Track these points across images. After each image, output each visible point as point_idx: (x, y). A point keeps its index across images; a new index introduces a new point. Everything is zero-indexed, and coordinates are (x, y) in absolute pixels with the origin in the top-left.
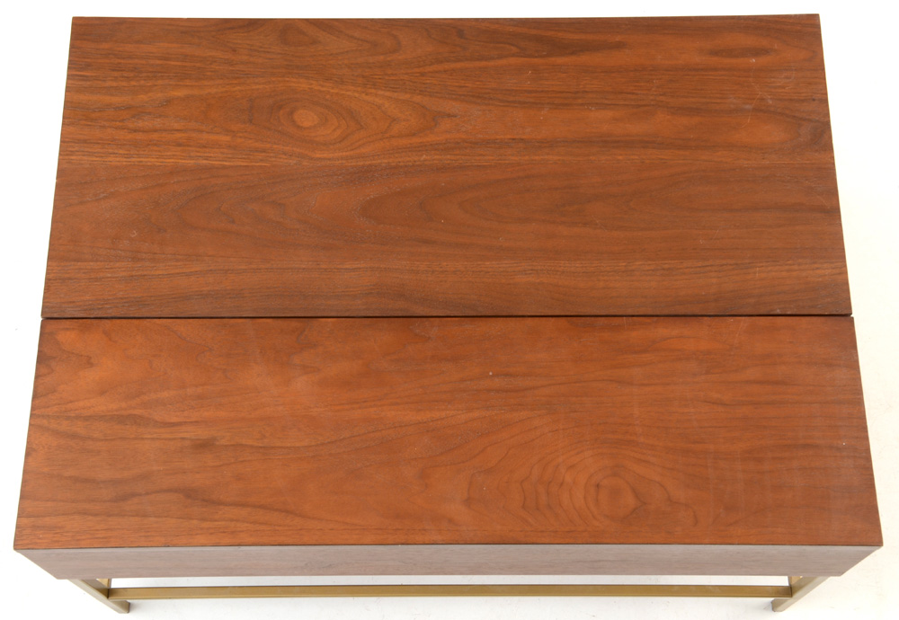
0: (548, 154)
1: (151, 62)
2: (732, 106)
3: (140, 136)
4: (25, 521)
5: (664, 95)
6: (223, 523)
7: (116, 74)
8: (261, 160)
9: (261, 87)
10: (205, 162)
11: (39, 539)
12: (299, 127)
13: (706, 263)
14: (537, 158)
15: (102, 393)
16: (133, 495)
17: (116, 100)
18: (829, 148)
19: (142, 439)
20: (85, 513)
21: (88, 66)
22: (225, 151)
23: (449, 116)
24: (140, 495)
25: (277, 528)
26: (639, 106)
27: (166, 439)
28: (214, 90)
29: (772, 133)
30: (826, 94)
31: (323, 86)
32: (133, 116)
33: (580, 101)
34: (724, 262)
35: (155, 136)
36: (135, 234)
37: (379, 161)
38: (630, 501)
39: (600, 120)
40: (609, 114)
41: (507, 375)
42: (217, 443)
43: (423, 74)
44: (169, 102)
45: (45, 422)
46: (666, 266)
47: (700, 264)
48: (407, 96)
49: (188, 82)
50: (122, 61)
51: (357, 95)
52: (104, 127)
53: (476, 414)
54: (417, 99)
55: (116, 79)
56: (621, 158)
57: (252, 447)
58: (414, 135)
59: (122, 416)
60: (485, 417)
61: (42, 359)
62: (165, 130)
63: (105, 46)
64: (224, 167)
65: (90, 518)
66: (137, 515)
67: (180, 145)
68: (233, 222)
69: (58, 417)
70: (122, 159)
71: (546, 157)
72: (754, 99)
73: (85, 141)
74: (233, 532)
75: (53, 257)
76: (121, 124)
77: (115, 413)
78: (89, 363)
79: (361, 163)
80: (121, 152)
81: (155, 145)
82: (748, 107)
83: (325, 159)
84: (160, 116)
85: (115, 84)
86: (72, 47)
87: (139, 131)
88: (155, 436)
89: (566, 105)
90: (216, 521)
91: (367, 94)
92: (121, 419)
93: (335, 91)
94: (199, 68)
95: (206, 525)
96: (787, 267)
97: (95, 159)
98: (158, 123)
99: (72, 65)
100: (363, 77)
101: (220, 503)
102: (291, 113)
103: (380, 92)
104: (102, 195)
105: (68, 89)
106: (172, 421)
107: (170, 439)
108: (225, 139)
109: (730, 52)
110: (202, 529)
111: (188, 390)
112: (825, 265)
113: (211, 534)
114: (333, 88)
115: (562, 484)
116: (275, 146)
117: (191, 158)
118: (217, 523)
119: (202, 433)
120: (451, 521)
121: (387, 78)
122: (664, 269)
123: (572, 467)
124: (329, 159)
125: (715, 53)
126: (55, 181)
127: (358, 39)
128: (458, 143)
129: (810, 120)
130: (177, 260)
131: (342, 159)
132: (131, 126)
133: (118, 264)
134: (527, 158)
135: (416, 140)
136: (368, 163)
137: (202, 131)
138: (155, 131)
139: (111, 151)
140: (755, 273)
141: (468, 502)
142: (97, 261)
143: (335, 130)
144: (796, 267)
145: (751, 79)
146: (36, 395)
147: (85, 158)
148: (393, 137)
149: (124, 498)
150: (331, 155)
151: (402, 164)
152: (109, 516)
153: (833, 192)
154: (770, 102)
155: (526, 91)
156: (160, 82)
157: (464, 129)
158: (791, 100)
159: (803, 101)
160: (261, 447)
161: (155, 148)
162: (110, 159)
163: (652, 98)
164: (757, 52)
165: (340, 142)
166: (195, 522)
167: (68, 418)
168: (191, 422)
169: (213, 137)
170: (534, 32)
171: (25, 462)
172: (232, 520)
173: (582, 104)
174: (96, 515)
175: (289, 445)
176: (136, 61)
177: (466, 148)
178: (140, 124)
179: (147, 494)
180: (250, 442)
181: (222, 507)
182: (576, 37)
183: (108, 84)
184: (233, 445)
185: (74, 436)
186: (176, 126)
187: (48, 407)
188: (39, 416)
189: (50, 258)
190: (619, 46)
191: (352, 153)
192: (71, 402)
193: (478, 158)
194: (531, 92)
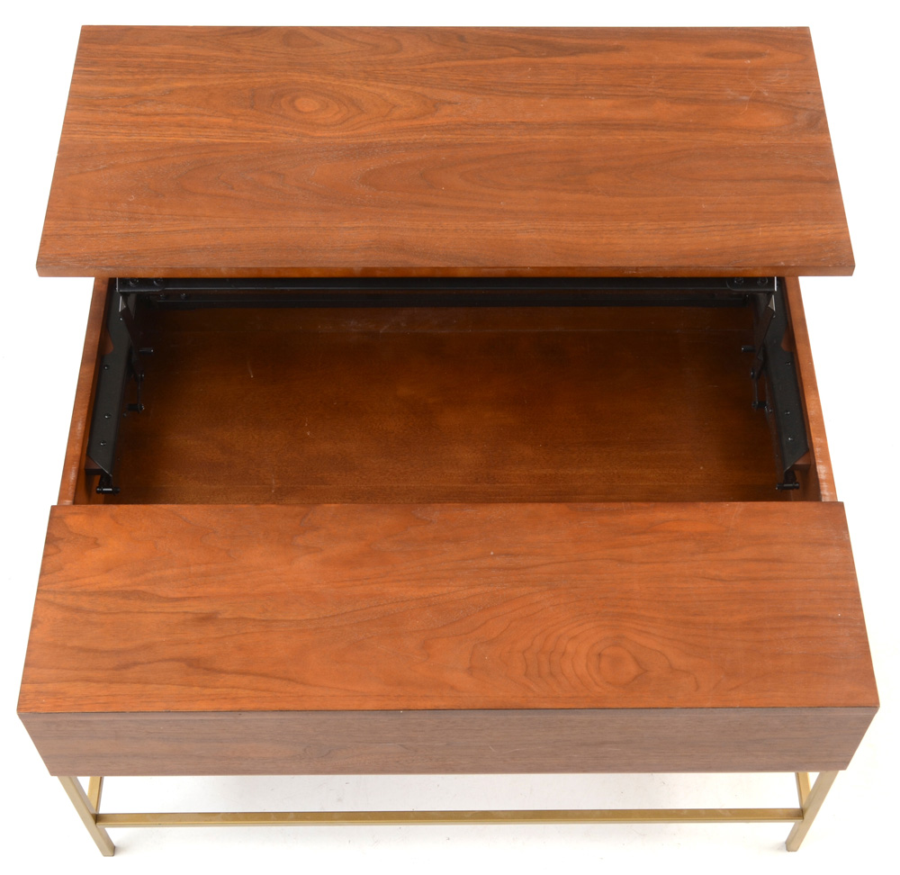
0: (549, 134)
1: (156, 60)
2: (730, 97)
3: (141, 119)
4: (29, 687)
5: (663, 87)
6: (224, 690)
7: (121, 69)
8: (262, 139)
9: (263, 79)
10: (205, 139)
11: (43, 703)
12: (300, 112)
13: (709, 224)
14: (537, 137)
15: (108, 570)
16: (135, 664)
17: (120, 90)
18: (825, 130)
19: (146, 613)
20: (88, 680)
21: (94, 63)
22: (226, 131)
23: (450, 103)
24: (143, 663)
25: (279, 695)
26: (638, 96)
27: (168, 613)
28: (216, 82)
29: (772, 119)
30: (820, 88)
31: (324, 79)
32: (136, 103)
33: (580, 92)
34: (727, 223)
35: (157, 119)
36: (132, 198)
37: (380, 139)
38: (632, 669)
39: (601, 108)
40: (609, 102)
41: (507, 554)
42: (220, 617)
43: (423, 70)
44: (171, 92)
45: (51, 597)
46: (669, 226)
47: (703, 224)
48: (408, 87)
49: (190, 76)
50: (128, 59)
51: (358, 86)
52: (107, 111)
53: (478, 590)
54: (419, 89)
55: (120, 73)
56: (621, 137)
57: (254, 620)
58: (415, 118)
59: (127, 592)
60: (486, 593)
61: (50, 540)
62: (168, 114)
63: (112, 47)
64: (224, 144)
65: (93, 684)
66: (139, 683)
67: (181, 126)
68: (232, 188)
69: (64, 592)
70: (123, 137)
71: (547, 137)
72: (750, 92)
73: (88, 123)
74: (234, 698)
75: (49, 216)
76: (123, 109)
77: (120, 589)
78: (96, 544)
79: (362, 141)
80: (122, 131)
81: (157, 126)
82: (744, 98)
83: (324, 137)
84: (163, 103)
85: (119, 77)
86: (80, 48)
87: (141, 115)
88: (159, 610)
89: (566, 95)
90: (218, 688)
91: (368, 86)
92: (126, 595)
93: (337, 83)
94: (203, 65)
95: (207, 691)
96: (790, 227)
97: (96, 137)
98: (160, 108)
99: (78, 62)
100: (365, 72)
101: (221, 671)
102: (293, 100)
103: (382, 84)
104: (102, 167)
105: (74, 81)
106: (176, 596)
107: (173, 613)
108: (226, 121)
109: (725, 55)
110: (203, 695)
111: (192, 568)
112: (827, 226)
113: (213, 700)
114: (334, 81)
115: (563, 654)
116: (276, 127)
117: (191, 136)
118: (218, 690)
119: (205, 608)
120: (453, 688)
121: (388, 72)
122: (666, 229)
123: (574, 638)
124: (330, 138)
125: (712, 55)
126: (56, 155)
127: (361, 42)
128: (459, 125)
129: (805, 109)
130: (175, 220)
131: (343, 137)
132: (133, 110)
133: (115, 223)
134: (528, 137)
135: (416, 123)
136: (368, 141)
137: (203, 115)
138: (158, 115)
139: (112, 131)
140: (758, 232)
141: (470, 670)
142: (94, 220)
143: (336, 114)
144: (798, 227)
145: (747, 77)
146: (43, 573)
147: (87, 136)
148: (394, 120)
149: (126, 667)
150: (331, 135)
151: (402, 142)
152: (112, 682)
153: (831, 166)
154: (767, 94)
155: (526, 84)
156: (164, 76)
157: (464, 114)
158: (786, 93)
159: (797, 94)
160: (264, 621)
161: (157, 128)
162: (112, 137)
163: (651, 90)
164: (751, 55)
165: (340, 124)
166: (196, 689)
167: (74, 593)
168: (195, 598)
169: (213, 120)
170: (534, 37)
171: (31, 633)
172: (233, 687)
173: (581, 95)
174: (98, 682)
175: (291, 618)
176: (141, 59)
177: (466, 129)
178: (142, 109)
179: (150, 663)
180: (253, 616)
181: (223, 675)
182: (574, 41)
183: (112, 77)
184: (236, 618)
185: (78, 610)
186: (178, 111)
187: (54, 583)
188: (45, 592)
189: (47, 218)
190: (617, 49)
191: (352, 133)
192: (77, 578)
193: (478, 137)
194: (531, 85)
